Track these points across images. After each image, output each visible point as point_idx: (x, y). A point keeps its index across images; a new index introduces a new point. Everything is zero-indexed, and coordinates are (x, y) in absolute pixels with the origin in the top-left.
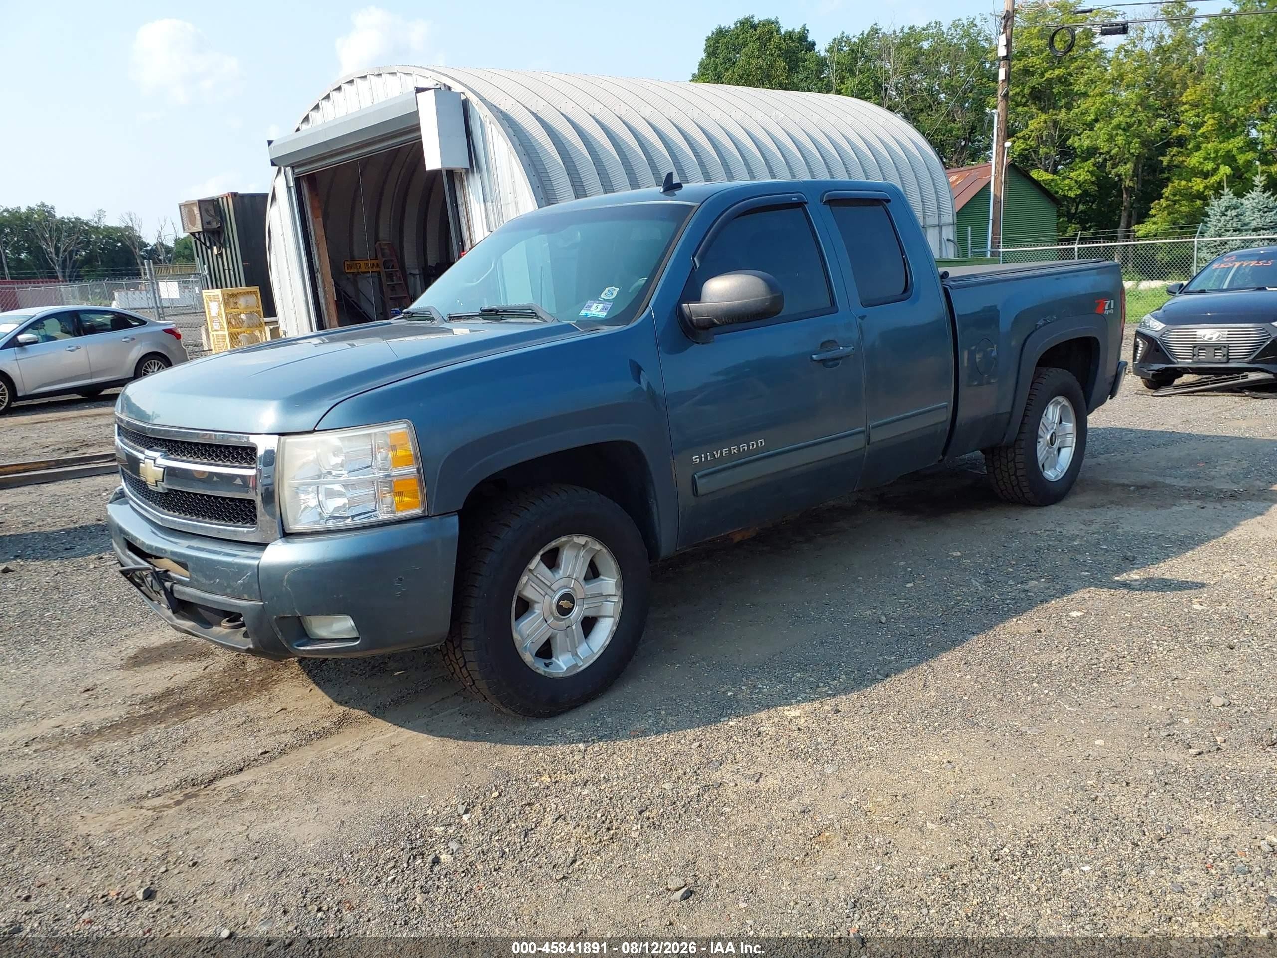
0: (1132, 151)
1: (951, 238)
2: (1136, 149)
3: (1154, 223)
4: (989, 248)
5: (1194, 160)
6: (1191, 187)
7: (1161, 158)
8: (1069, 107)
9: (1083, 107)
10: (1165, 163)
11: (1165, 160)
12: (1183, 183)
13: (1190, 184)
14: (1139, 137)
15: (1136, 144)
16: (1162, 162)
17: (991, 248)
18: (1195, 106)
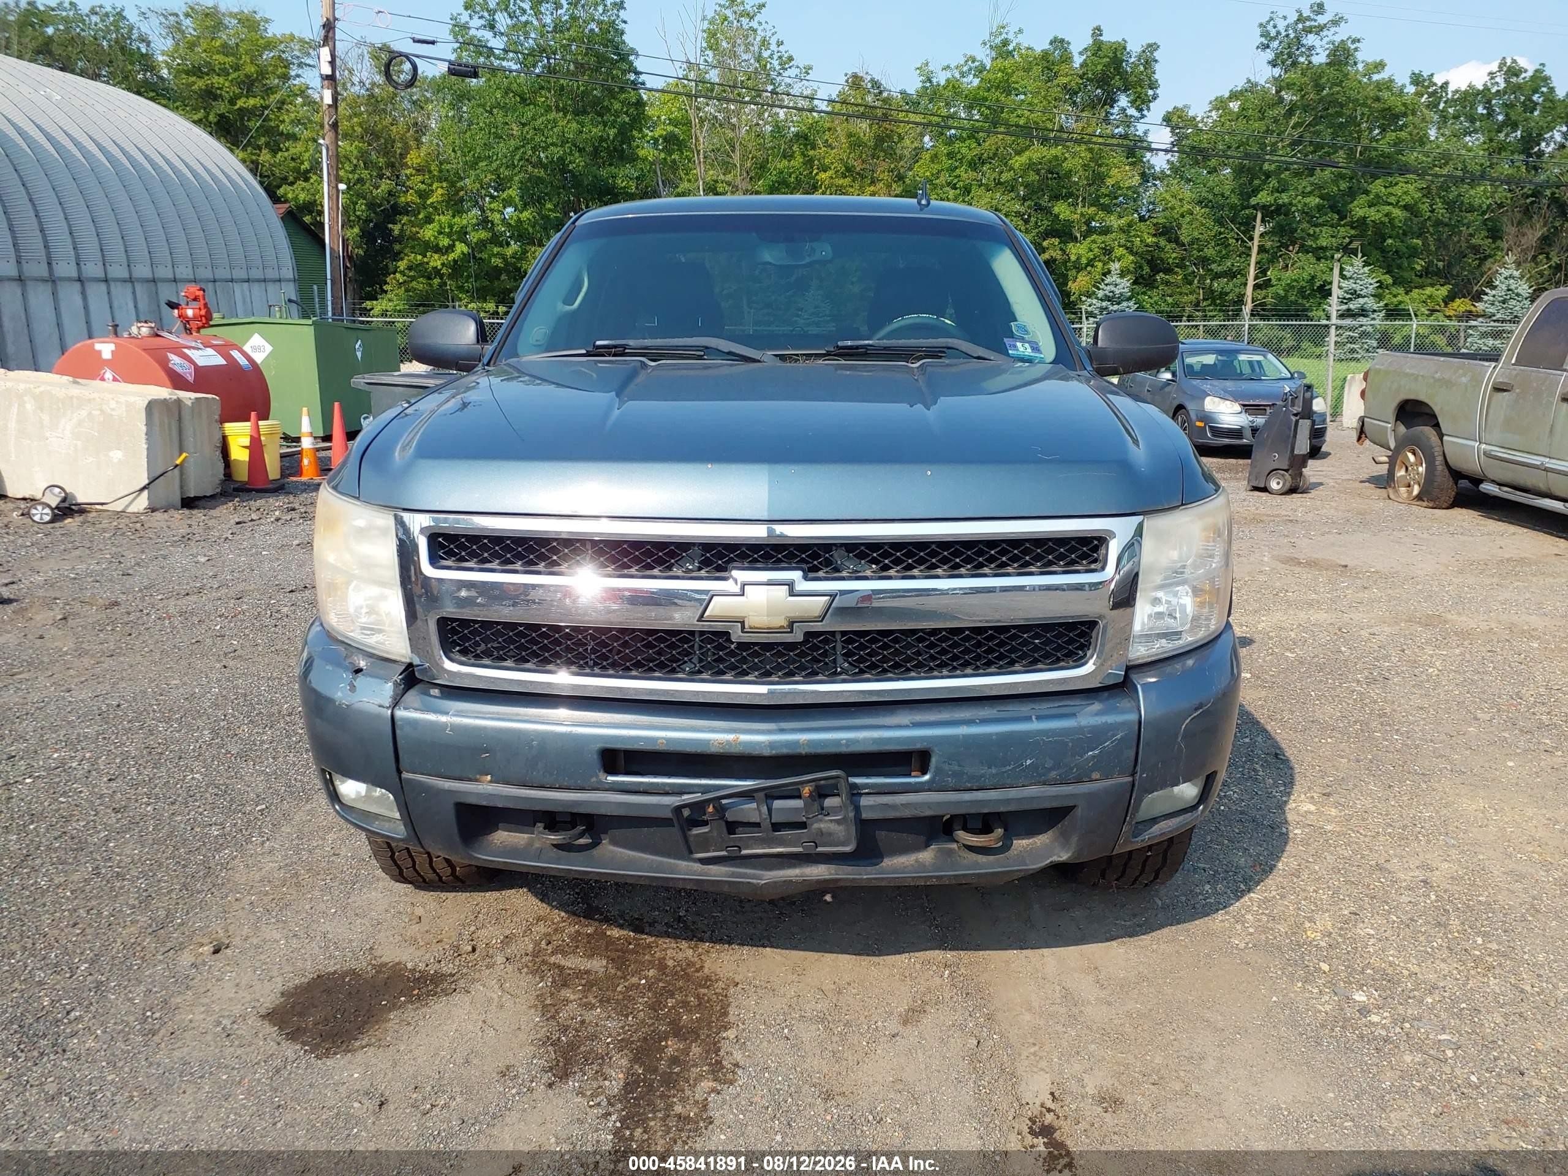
0: (358, 213)
1: (294, 298)
2: (363, 211)
3: (390, 300)
4: (330, 314)
5: (428, 233)
6: (427, 263)
7: (390, 226)
8: (275, 150)
9: (292, 151)
10: (396, 232)
11: (396, 229)
12: (419, 257)
13: (425, 260)
14: (364, 199)
15: (361, 207)
16: (392, 230)
17: (334, 314)
18: (419, 170)
